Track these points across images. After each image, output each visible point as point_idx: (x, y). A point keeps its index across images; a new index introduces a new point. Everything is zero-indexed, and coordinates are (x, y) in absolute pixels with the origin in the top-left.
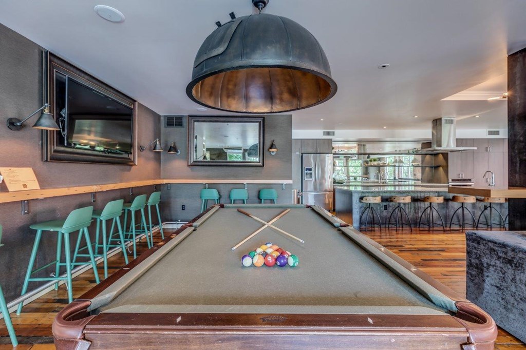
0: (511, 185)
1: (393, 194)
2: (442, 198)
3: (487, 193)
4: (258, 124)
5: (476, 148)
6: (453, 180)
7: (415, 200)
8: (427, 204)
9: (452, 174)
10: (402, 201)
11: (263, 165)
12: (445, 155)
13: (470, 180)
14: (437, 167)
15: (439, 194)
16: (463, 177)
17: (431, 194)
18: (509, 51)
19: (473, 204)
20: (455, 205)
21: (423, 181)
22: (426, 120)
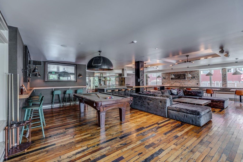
0: (136, 86)
1: (114, 89)
2: (124, 89)
3: (132, 87)
4: (74, 67)
5: (130, 77)
6: (126, 85)
7: (119, 90)
8: (121, 91)
9: (126, 84)
10: (116, 91)
11: (77, 81)
12: (124, 78)
13: (129, 85)
14: (122, 81)
15: (124, 88)
16: (128, 84)
17: (122, 89)
18: (135, 61)
19: (130, 90)
20: (127, 91)
21: (119, 85)
22: (121, 69)
